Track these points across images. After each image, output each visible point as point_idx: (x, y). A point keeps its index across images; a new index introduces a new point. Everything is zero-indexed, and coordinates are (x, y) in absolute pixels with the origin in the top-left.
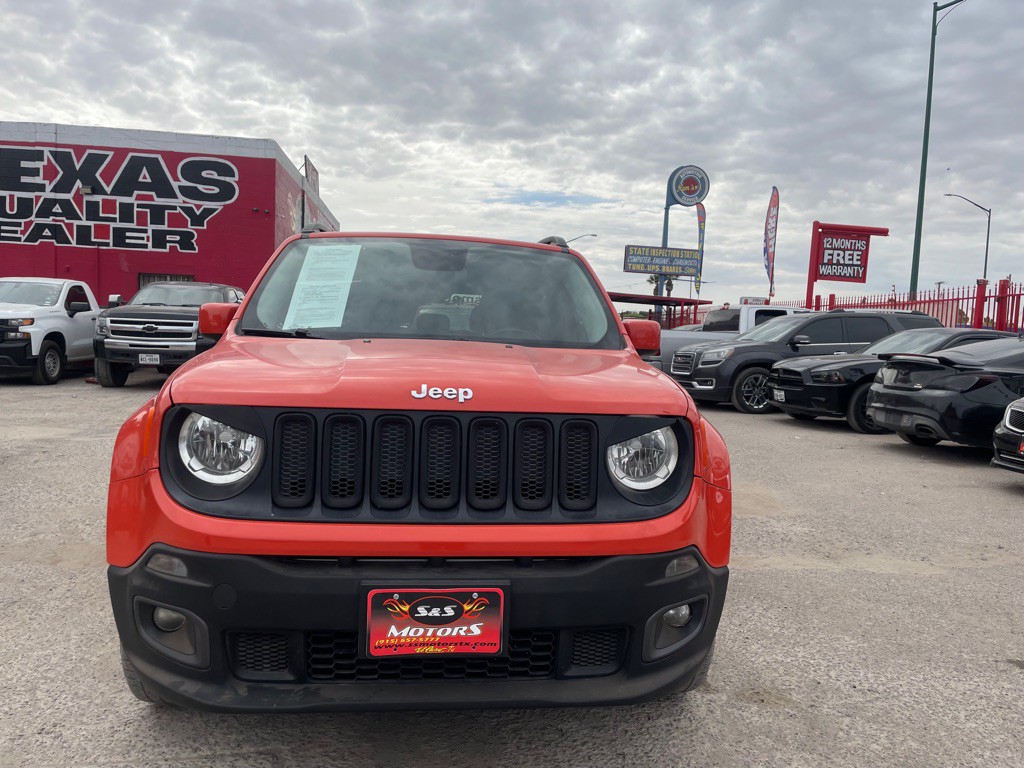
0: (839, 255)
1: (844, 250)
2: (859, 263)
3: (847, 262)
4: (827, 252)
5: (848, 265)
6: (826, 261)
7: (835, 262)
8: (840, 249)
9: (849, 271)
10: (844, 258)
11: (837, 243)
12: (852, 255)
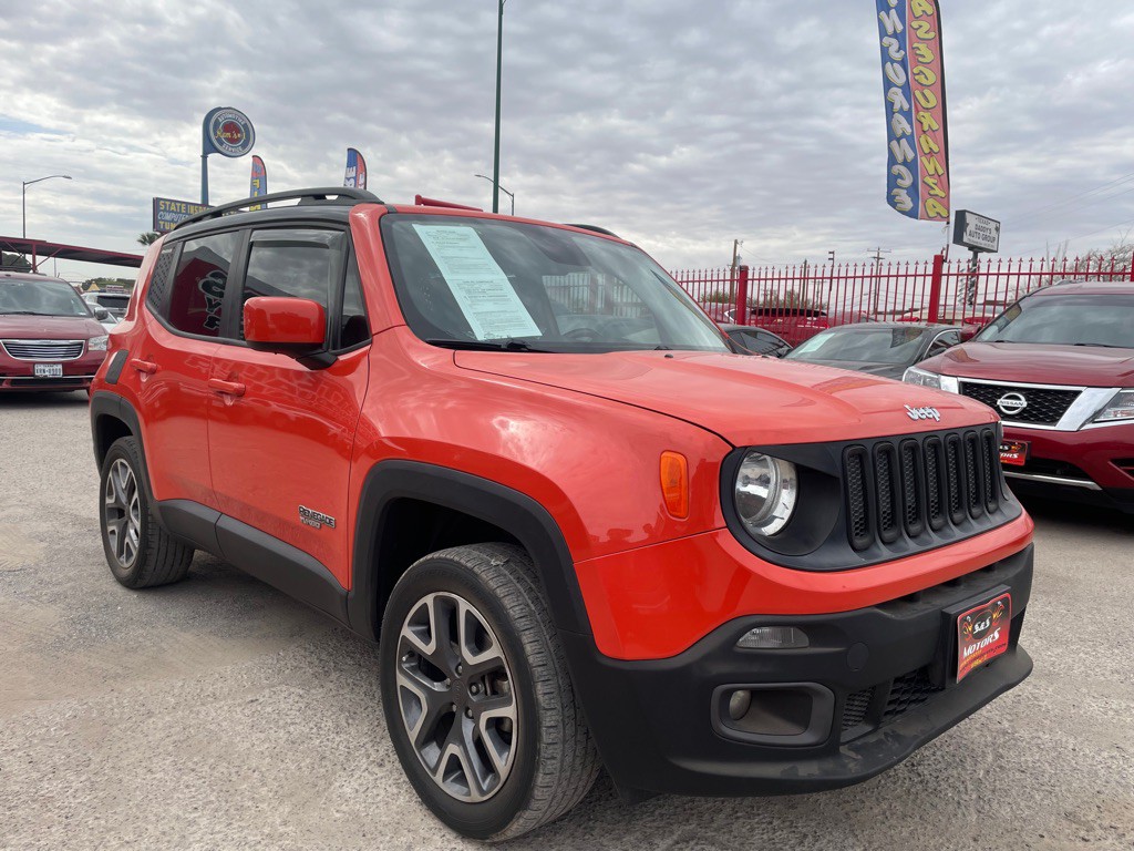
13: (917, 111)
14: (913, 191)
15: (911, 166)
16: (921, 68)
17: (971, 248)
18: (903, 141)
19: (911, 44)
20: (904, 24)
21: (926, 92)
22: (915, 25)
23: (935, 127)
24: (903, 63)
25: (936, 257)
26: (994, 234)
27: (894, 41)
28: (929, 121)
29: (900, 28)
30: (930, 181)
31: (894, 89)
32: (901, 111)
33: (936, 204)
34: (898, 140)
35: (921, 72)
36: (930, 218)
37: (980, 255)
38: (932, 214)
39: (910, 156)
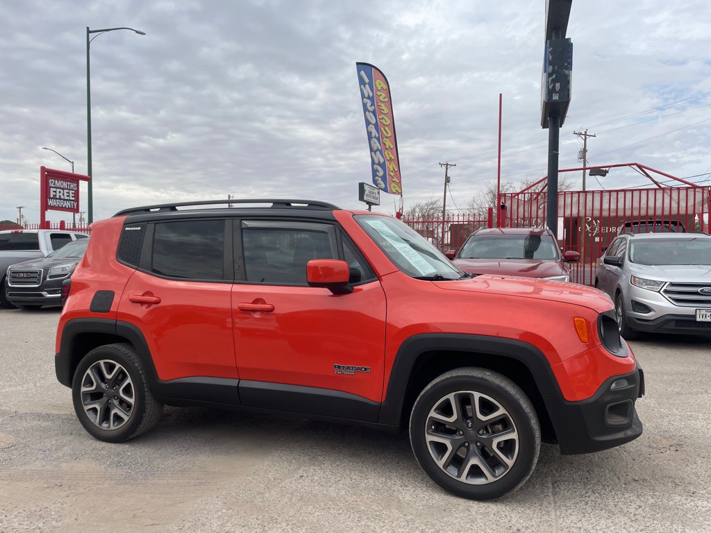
0: (60, 192)
1: (63, 189)
2: (74, 199)
3: (66, 198)
4: (52, 190)
5: (67, 200)
6: (52, 196)
7: (58, 197)
8: (60, 188)
9: (67, 204)
10: (63, 194)
11: (58, 183)
12: (69, 193)
13: (383, 138)
14: (384, 178)
15: (383, 166)
16: (383, 116)
17: (368, 203)
18: (378, 153)
19: (377, 104)
20: (373, 93)
21: (386, 128)
22: (378, 93)
23: (392, 147)
24: (374, 112)
25: (397, 213)
26: (377, 196)
27: (368, 101)
28: (389, 143)
29: (371, 94)
30: (392, 174)
31: (371, 126)
32: (375, 137)
33: (396, 186)
34: (375, 152)
35: (383, 118)
36: (394, 193)
37: (372, 207)
38: (394, 191)
39: (382, 160)
